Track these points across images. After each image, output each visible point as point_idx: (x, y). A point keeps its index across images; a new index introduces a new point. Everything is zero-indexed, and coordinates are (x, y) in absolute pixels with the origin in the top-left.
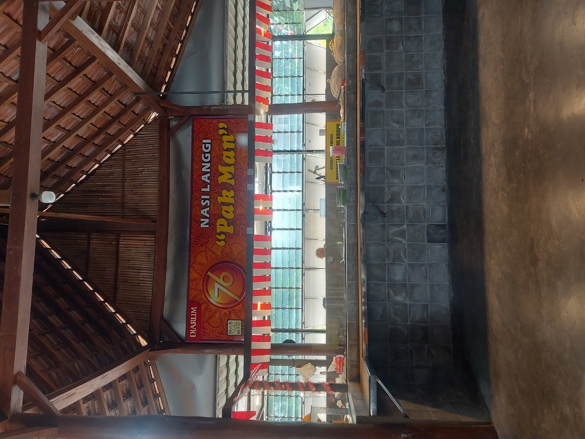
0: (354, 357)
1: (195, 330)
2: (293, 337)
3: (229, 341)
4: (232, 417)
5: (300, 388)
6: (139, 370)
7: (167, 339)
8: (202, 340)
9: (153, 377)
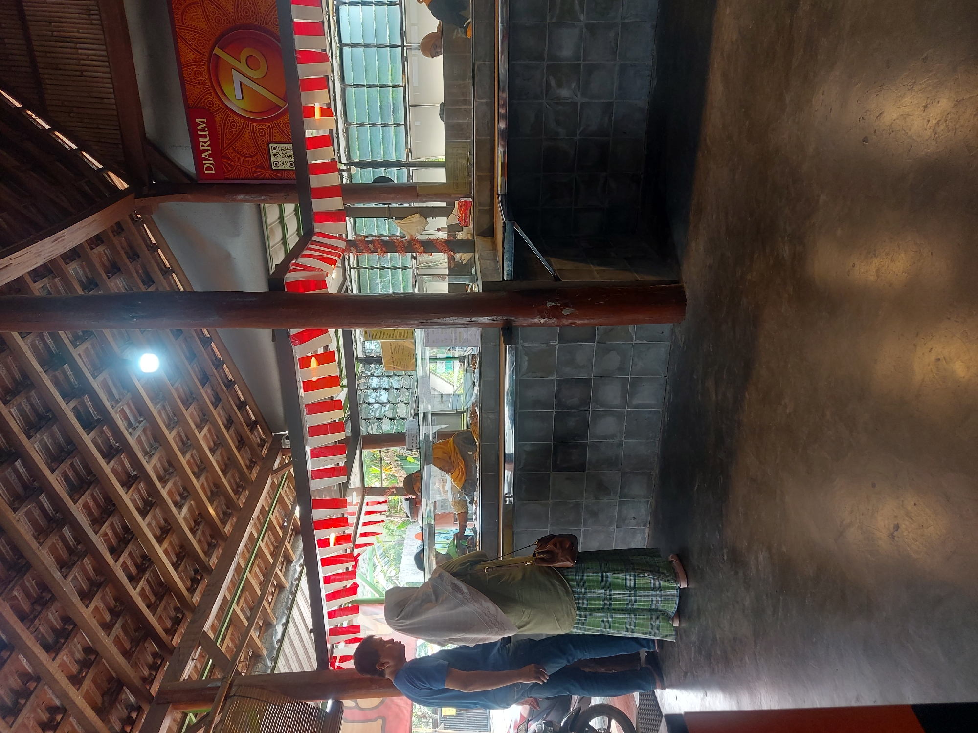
0: (485, 198)
1: (211, 161)
2: (393, 174)
3: (276, 180)
4: (286, 290)
5: (398, 249)
6: (123, 230)
7: (163, 177)
8: (227, 179)
9: (154, 242)
